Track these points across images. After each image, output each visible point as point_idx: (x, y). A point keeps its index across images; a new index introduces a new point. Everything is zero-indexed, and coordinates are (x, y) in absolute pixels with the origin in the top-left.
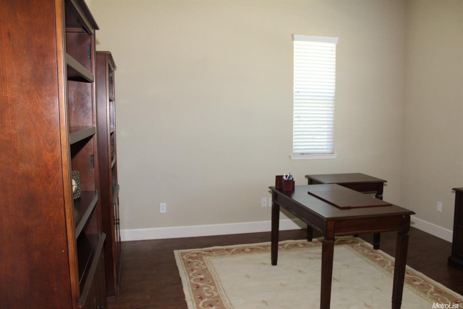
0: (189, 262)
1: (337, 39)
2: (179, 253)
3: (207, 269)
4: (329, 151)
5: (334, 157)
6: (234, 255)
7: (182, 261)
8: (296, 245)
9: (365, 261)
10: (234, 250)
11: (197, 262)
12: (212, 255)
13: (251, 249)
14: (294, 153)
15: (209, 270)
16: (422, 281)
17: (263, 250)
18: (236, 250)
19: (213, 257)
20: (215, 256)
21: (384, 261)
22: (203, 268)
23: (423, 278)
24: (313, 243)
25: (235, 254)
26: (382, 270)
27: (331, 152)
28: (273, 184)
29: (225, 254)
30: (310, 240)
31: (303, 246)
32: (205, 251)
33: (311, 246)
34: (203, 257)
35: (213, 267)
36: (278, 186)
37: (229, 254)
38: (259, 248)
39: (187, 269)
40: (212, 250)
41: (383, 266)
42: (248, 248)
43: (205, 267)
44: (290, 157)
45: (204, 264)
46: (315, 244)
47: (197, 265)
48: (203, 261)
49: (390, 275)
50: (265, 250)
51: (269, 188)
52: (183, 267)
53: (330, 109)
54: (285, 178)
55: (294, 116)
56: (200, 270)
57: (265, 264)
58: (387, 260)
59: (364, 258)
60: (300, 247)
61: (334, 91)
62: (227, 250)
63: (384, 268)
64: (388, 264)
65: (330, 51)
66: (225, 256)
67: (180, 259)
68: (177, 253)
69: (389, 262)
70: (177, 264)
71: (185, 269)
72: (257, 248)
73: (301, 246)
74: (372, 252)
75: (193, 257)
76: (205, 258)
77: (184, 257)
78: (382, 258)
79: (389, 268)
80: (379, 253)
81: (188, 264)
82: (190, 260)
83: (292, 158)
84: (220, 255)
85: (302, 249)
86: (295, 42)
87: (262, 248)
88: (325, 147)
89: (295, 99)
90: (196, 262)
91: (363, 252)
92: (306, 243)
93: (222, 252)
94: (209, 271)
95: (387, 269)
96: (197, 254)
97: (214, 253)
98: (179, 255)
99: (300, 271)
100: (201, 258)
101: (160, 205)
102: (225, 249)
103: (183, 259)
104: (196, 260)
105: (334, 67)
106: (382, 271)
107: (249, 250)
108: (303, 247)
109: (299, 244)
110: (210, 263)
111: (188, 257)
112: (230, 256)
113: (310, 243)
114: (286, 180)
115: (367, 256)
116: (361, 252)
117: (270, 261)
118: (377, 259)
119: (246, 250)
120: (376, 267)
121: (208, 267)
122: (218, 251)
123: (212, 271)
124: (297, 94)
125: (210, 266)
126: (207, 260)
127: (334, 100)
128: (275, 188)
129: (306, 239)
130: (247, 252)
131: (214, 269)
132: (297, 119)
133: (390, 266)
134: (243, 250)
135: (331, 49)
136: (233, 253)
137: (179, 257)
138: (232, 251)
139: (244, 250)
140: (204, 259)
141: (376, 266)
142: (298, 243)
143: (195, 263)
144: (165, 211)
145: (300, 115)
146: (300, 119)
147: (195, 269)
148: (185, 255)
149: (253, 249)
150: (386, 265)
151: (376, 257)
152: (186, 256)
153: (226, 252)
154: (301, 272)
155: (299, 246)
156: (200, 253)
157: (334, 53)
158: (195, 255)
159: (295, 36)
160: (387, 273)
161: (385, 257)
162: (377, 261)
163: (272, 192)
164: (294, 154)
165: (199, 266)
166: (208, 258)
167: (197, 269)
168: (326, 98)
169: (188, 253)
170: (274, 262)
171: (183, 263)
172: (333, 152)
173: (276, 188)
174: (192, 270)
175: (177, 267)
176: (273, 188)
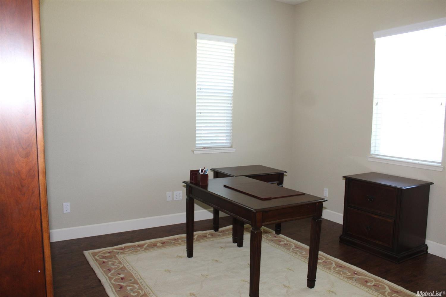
0: (104, 262)
1: (236, 39)
2: (89, 254)
3: (124, 268)
4: (228, 145)
5: (233, 150)
6: (147, 251)
7: (95, 261)
8: (205, 236)
9: (272, 246)
10: (146, 245)
11: (113, 261)
12: (125, 252)
13: (162, 244)
14: (196, 147)
15: (127, 268)
16: (324, 259)
17: (175, 243)
18: (148, 245)
19: (127, 255)
20: (129, 254)
21: (288, 245)
22: (120, 267)
23: (324, 256)
24: (220, 232)
25: (149, 249)
26: (288, 252)
27: (230, 146)
28: (188, 179)
29: (138, 250)
30: (216, 230)
31: (212, 236)
32: (116, 249)
33: (219, 235)
34: (117, 256)
35: (130, 265)
36: (193, 181)
37: (142, 250)
38: (171, 242)
39: (103, 270)
40: (124, 248)
41: (289, 249)
42: (159, 243)
43: (122, 265)
44: (193, 151)
45: (120, 263)
46: (222, 233)
47: (113, 264)
48: (118, 260)
49: (296, 256)
50: (177, 243)
51: (183, 182)
52: (99, 268)
53: (229, 105)
54: (200, 172)
55: (197, 111)
56: (118, 269)
57: (181, 257)
58: (290, 243)
59: (270, 243)
60: (209, 238)
61: (232, 89)
62: (139, 246)
63: (289, 250)
64: (292, 247)
65: (230, 50)
66: (139, 253)
67: (93, 260)
68: (87, 253)
69: (292, 245)
70: (91, 266)
71: (101, 270)
72: (168, 242)
73: (210, 236)
74: (275, 237)
75: (105, 256)
76: (119, 256)
77: (96, 257)
78: (286, 242)
79: (294, 250)
80: (282, 237)
81: (103, 264)
82: (104, 260)
83: (195, 152)
84: (133, 252)
85: (211, 239)
86: (198, 41)
87: (174, 241)
88: (224, 141)
89: (197, 95)
90: (111, 261)
91: (267, 237)
92: (213, 233)
93: (134, 249)
94: (127, 270)
95: (292, 252)
96: (109, 253)
97: (127, 250)
98: (90, 256)
99: (216, 261)
100: (115, 256)
101: (63, 204)
102: (136, 245)
103: (96, 260)
104: (110, 260)
105: (233, 66)
106: (288, 254)
107: (161, 245)
108: (211, 238)
109: (207, 235)
110: (125, 261)
111: (100, 257)
112: (143, 252)
113: (217, 233)
114: (202, 175)
115: (272, 241)
116: (266, 238)
117: (185, 254)
118: (281, 243)
119: (158, 245)
120: (282, 251)
121: (125, 265)
122: (130, 248)
123: (131, 269)
124: (199, 90)
125: (126, 264)
126: (121, 258)
127: (233, 97)
128: (189, 182)
129: (212, 229)
130: (160, 247)
131: (132, 267)
132: (199, 115)
133: (294, 249)
134: (155, 245)
135: (230, 49)
136: (146, 249)
137: (92, 258)
138: (144, 247)
139: (157, 245)
140: (118, 258)
141: (282, 249)
142: (207, 233)
143: (110, 263)
144: (69, 211)
145: (202, 111)
146: (202, 115)
147: (112, 269)
148: (97, 255)
149: (164, 243)
150: (290, 248)
151: (280, 242)
152: (98, 257)
153: (139, 248)
154: (218, 262)
155: (208, 236)
156: (113, 251)
157: (234, 52)
158: (108, 254)
159: (198, 35)
160: (294, 255)
161: (287, 241)
162: (282, 244)
163: (186, 187)
164: (196, 149)
165: (116, 265)
166: (122, 256)
167: (115, 269)
168: (225, 95)
169: (99, 252)
170: (190, 254)
171: (97, 264)
172: (232, 146)
173: (191, 182)
174: (110, 270)
175: (92, 269)
176: (187, 182)
